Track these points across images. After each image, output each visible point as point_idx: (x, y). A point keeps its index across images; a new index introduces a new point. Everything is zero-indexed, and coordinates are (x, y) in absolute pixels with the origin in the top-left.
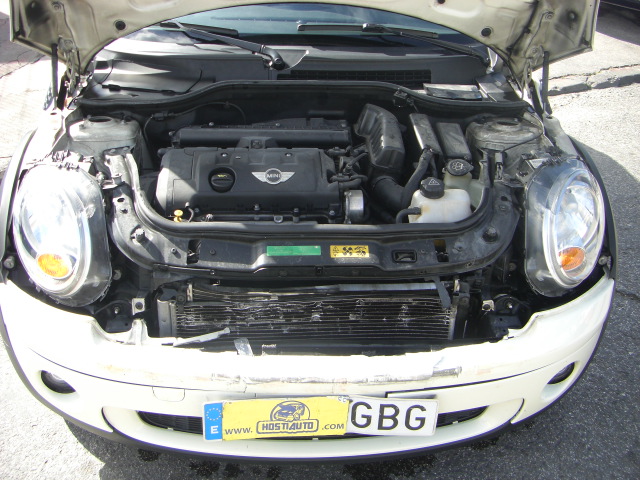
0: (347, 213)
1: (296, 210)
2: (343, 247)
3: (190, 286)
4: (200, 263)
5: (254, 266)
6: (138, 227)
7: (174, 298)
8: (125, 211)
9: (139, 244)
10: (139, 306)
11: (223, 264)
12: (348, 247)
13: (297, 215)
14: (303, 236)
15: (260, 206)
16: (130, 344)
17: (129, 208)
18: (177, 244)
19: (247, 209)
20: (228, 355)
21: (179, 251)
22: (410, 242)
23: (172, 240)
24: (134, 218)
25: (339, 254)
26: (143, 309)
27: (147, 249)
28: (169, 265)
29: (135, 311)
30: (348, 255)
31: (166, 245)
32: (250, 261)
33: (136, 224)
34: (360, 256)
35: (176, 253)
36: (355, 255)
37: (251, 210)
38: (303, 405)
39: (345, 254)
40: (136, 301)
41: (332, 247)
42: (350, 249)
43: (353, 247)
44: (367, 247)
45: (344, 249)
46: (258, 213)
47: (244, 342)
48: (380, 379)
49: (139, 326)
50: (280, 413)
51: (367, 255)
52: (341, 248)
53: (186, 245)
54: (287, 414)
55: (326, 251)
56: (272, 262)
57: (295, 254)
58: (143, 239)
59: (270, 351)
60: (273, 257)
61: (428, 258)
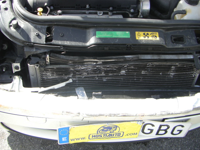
0: (140, 11)
1: (111, 8)
2: (143, 33)
3: (48, 56)
4: (54, 42)
5: (88, 44)
6: (14, 19)
7: (38, 63)
8: (6, 9)
9: (14, 30)
10: (17, 68)
11: (68, 42)
12: (146, 33)
13: (111, 11)
14: (119, 25)
15: (90, 5)
16: (12, 91)
17: (8, 6)
18: (39, 30)
19: (82, 7)
20: (72, 98)
21: (41, 34)
22: (181, 31)
23: (35, 27)
24: (12, 13)
25: (141, 37)
26: (20, 70)
27: (20, 33)
28: (34, 43)
29: (15, 71)
30: (146, 38)
31: (32, 30)
32: (86, 41)
33: (13, 17)
34: (154, 39)
35: (38, 36)
36: (150, 38)
37: (84, 8)
38: (117, 127)
39: (145, 37)
40: (15, 65)
41: (137, 33)
42: (148, 34)
43: (149, 33)
44: (157, 33)
45: (144, 34)
46: (88, 9)
47: (81, 90)
48: (163, 113)
49: (17, 81)
50: (103, 130)
51: (158, 39)
52: (142, 33)
53: (45, 30)
54: (107, 130)
55: (133, 35)
56: (99, 42)
57: (114, 37)
58: (17, 27)
59: (98, 96)
60: (100, 39)
61: (192, 41)
